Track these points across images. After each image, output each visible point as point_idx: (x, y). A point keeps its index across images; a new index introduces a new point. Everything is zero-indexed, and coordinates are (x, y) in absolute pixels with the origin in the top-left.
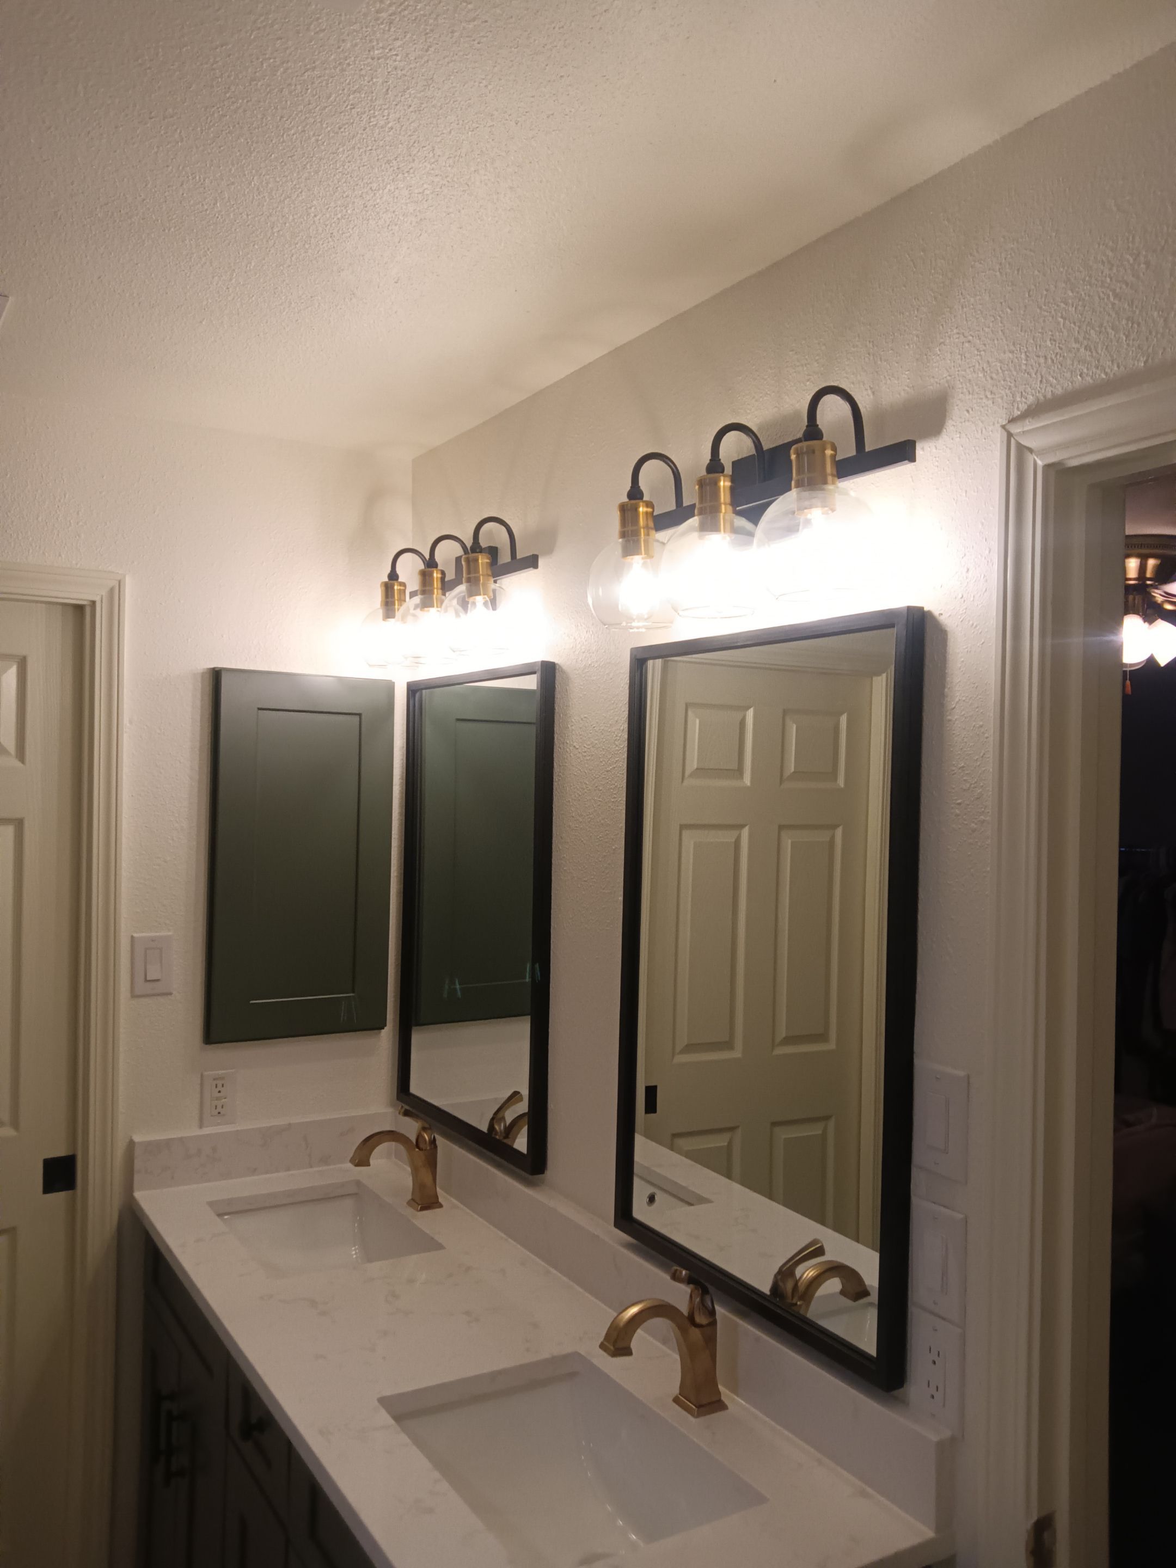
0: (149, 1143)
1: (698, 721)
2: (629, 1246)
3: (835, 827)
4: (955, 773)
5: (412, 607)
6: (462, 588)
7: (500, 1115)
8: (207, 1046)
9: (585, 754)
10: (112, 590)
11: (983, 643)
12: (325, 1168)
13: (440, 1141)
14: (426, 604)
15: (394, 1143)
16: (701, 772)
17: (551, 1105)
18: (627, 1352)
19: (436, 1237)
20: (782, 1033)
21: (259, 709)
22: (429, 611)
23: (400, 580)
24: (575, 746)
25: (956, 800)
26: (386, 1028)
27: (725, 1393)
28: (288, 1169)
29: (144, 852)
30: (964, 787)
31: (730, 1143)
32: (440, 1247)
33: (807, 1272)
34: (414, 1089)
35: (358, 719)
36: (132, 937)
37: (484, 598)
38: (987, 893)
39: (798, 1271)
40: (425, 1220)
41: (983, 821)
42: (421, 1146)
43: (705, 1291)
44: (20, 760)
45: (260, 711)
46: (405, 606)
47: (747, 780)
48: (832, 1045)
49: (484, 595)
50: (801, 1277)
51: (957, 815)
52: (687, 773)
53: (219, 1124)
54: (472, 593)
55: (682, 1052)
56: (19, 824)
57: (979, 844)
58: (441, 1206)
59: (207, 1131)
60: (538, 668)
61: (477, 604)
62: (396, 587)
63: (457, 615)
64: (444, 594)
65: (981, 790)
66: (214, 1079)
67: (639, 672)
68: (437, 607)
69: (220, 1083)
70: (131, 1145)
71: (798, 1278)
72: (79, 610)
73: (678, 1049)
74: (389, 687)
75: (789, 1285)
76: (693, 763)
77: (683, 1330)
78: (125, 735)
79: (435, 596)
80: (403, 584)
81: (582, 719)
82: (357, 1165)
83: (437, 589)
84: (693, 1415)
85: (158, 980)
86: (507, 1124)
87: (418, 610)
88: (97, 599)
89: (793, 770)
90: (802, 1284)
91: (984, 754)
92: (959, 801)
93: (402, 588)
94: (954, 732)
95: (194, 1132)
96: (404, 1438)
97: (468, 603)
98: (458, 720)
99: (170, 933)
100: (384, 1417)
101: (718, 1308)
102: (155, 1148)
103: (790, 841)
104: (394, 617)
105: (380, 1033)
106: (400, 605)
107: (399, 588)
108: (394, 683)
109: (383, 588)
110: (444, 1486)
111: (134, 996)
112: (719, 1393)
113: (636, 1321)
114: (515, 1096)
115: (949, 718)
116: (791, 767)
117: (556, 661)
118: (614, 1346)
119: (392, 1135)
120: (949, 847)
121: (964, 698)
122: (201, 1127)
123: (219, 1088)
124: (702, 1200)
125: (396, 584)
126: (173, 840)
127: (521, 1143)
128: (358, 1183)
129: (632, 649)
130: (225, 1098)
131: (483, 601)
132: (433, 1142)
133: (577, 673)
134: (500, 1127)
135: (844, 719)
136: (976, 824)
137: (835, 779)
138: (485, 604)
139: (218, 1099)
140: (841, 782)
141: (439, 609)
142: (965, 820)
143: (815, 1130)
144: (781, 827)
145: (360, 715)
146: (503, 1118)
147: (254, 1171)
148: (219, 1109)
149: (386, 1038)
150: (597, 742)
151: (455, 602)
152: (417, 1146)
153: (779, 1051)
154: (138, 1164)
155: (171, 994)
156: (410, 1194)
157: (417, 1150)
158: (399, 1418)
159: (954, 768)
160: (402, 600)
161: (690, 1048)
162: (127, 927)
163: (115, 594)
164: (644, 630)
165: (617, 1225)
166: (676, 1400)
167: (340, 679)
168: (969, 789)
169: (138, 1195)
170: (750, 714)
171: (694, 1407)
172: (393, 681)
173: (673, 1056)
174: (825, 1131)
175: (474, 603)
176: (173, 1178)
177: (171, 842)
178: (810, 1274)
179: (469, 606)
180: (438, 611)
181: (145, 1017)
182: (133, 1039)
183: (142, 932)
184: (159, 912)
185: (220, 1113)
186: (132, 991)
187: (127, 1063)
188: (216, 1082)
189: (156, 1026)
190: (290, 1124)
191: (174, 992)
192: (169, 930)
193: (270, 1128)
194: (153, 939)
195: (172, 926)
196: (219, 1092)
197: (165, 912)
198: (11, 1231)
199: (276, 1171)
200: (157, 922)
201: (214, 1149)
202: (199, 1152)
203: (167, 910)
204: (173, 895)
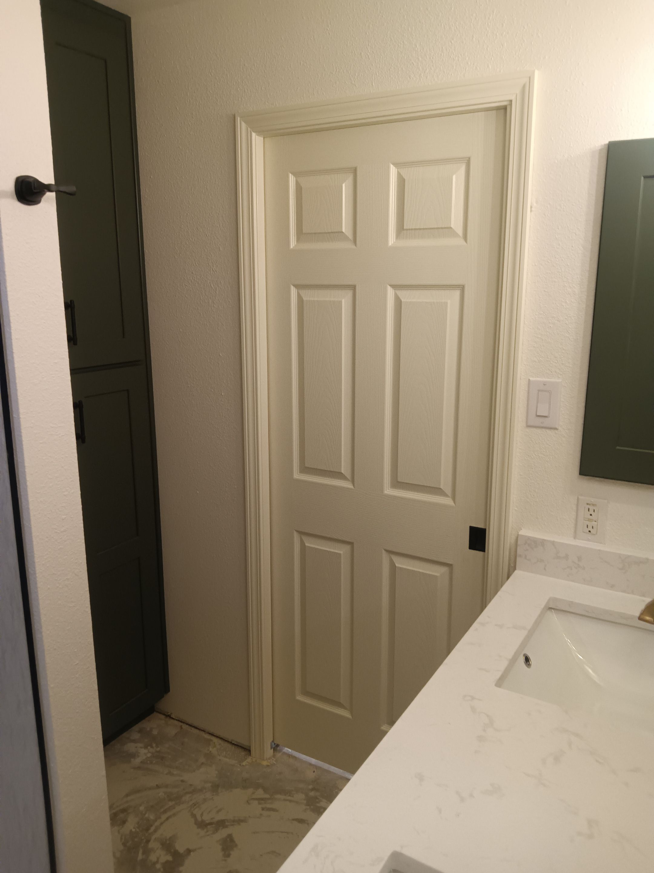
0: (529, 538)
8: (582, 477)
10: (523, 88)
21: (646, 177)
36: (529, 380)
44: (464, 240)
53: (589, 540)
56: (462, 289)
66: (588, 504)
69: (591, 508)
72: (501, 110)
85: (547, 417)
88: (513, 98)
95: (569, 541)
99: (560, 380)
102: (533, 543)
111: (527, 425)
122: (572, 538)
123: (591, 512)
126: (566, 302)
130: (595, 521)
139: (589, 520)
147: (612, 587)
148: (590, 528)
155: (557, 429)
162: (525, 372)
163: (526, 90)
176: (545, 569)
177: (565, 304)
181: (536, 443)
182: (526, 458)
183: (538, 377)
184: (552, 362)
185: (590, 531)
186: (527, 422)
187: (520, 475)
188: (588, 506)
189: (544, 452)
190: (647, 559)
191: (560, 428)
192: (559, 377)
193: (629, 556)
194: (545, 384)
195: (561, 375)
196: (591, 515)
197: (556, 363)
198: (450, 566)
199: (633, 593)
200: (549, 370)
201: (579, 559)
202: (567, 557)
203: (557, 361)
204: (563, 349)
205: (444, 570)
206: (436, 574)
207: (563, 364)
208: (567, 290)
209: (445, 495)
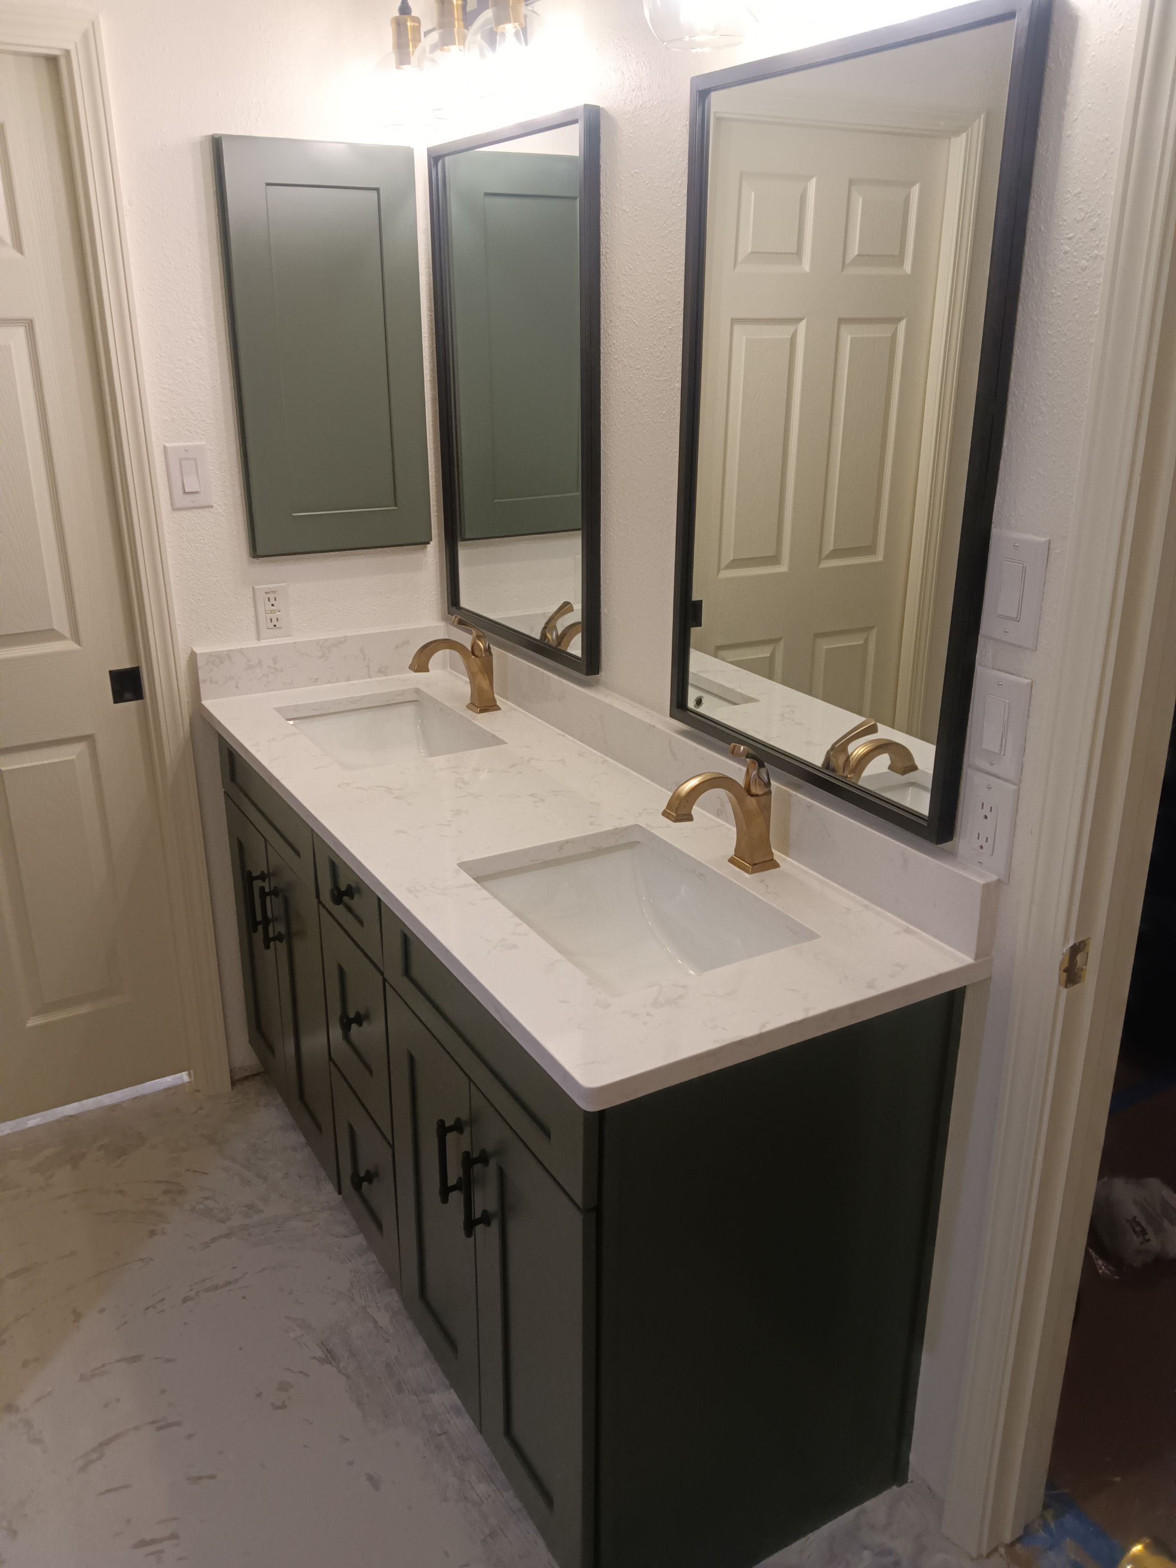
0: (210, 655)
1: (753, 194)
2: (684, 733)
3: (897, 320)
4: (1069, 201)
5: (428, 49)
6: (488, 14)
7: (551, 625)
8: (255, 560)
9: (636, 218)
10: (85, 36)
11: (1122, 28)
12: (383, 678)
13: (494, 649)
14: (446, 41)
15: (448, 650)
16: (756, 256)
17: (604, 610)
18: (689, 818)
19: (498, 735)
20: (829, 546)
21: (268, 184)
22: (449, 50)
23: (413, 14)
24: (624, 210)
25: (1067, 234)
26: (431, 542)
27: (777, 855)
28: (349, 680)
29: (164, 355)
30: (1079, 218)
31: (773, 654)
32: (501, 742)
33: (857, 749)
34: (464, 603)
35: (376, 195)
36: (165, 447)
37: (515, 27)
38: (1091, 340)
39: (851, 748)
40: (484, 721)
41: (1096, 257)
42: (477, 653)
43: (761, 765)
44: (18, 251)
45: (268, 187)
46: (420, 46)
47: (806, 266)
48: (879, 557)
49: (515, 21)
50: (852, 753)
51: (1066, 253)
52: (740, 258)
53: (275, 637)
54: (500, 19)
55: (727, 567)
56: (30, 326)
57: (1089, 284)
58: (499, 709)
59: (264, 643)
60: (581, 116)
61: (507, 35)
62: (409, 24)
63: (482, 54)
64: (467, 29)
65: (1097, 219)
66: (266, 593)
67: (701, 108)
68: (459, 44)
69: (272, 596)
70: (193, 657)
71: (850, 754)
72: (52, 62)
73: (724, 563)
74: (408, 156)
75: (841, 760)
76: (746, 247)
77: (740, 801)
78: (126, 219)
79: (456, 30)
80: (417, 20)
81: (632, 176)
82: (416, 671)
83: (458, 20)
84: (748, 872)
85: (197, 492)
86: (559, 634)
87: (438, 52)
88: (71, 47)
89: (856, 253)
90: (853, 759)
91: (1106, 175)
92: (1071, 235)
93: (416, 24)
94: (1073, 150)
95: (254, 644)
96: (485, 893)
97: (496, 33)
98: (487, 194)
99: (204, 443)
100: (466, 878)
101: (774, 783)
102: (217, 659)
103: (849, 337)
104: (409, 63)
105: (426, 547)
106: (415, 47)
107: (412, 24)
108: (413, 149)
109: (394, 26)
110: (525, 928)
111: (175, 509)
112: (772, 854)
113: (696, 792)
114: (566, 607)
115: (1069, 133)
116: (854, 250)
117: (601, 105)
118: (676, 813)
119: (447, 643)
120: (1053, 291)
121: (1089, 106)
122: (259, 639)
123: (272, 601)
124: (748, 700)
125: (409, 19)
126: (192, 340)
127: (575, 647)
128: (417, 691)
129: (693, 79)
130: (279, 611)
131: (514, 31)
132: (488, 650)
133: (626, 117)
134: (552, 637)
135: (915, 191)
136: (1087, 261)
137: (901, 263)
138: (517, 34)
139: (272, 612)
140: (908, 268)
141: (462, 47)
142: (1075, 257)
143: (857, 641)
144: (841, 321)
145: (377, 190)
146: (555, 627)
147: (316, 681)
148: (275, 622)
149: (433, 553)
150: (650, 202)
151: (479, 37)
152: (473, 653)
153: (826, 564)
154: (202, 675)
155: (212, 507)
156: (469, 699)
157: (473, 657)
158: (479, 879)
159: (1068, 196)
160: (417, 41)
161: (736, 563)
162: (158, 438)
163: (90, 38)
164: (707, 50)
165: (672, 715)
166: (731, 861)
167: (354, 147)
168: (1083, 220)
169: (205, 703)
170: (812, 185)
171: (748, 865)
172: (412, 147)
173: (719, 571)
174: (866, 641)
175: (503, 34)
176: (237, 687)
177: (190, 342)
178: (861, 751)
179: (498, 37)
180: (460, 50)
181: (189, 530)
182: (180, 552)
183: (175, 442)
184: (189, 420)
185: (275, 626)
186: (172, 504)
187: (177, 576)
188: (268, 596)
189: (201, 539)
190: (346, 637)
191: (215, 505)
192: (201, 439)
193: (326, 640)
194: (187, 449)
195: (203, 435)
196: (273, 605)
197: (194, 420)
198: (89, 739)
199: (338, 681)
200: (188, 431)
201: (275, 660)
202: (260, 663)
203: (196, 417)
204: (200, 401)
205: (81, 747)
206: (70, 758)
207: (203, 421)
208: (190, 323)
209: (61, 637)
